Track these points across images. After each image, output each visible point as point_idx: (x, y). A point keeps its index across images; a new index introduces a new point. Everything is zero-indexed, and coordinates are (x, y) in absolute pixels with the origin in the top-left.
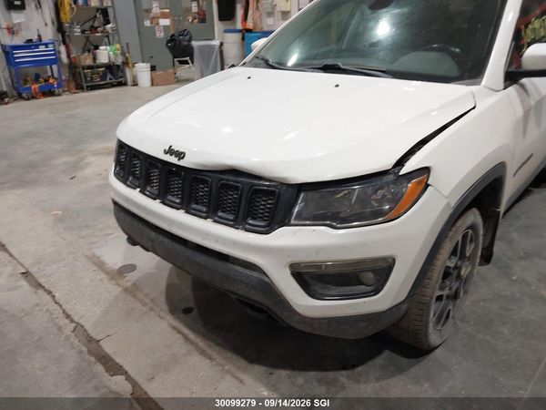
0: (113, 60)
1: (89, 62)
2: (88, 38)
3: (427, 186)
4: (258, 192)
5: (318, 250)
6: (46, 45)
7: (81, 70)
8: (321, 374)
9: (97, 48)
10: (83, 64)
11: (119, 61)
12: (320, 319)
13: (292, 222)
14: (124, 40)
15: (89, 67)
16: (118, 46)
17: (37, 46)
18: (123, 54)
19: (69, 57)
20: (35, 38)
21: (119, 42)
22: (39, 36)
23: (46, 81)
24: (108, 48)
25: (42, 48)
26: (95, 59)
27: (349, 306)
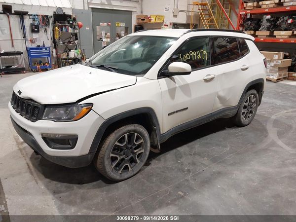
0: (76, 56)
1: (65, 57)
2: (67, 46)
3: (91, 109)
4: (36, 107)
5: (49, 129)
6: (46, 48)
7: (61, 60)
8: (68, 185)
9: (70, 51)
10: (62, 57)
11: (79, 57)
12: (53, 156)
13: (43, 118)
14: (82, 48)
15: (65, 59)
16: (80, 50)
17: (42, 49)
18: (82, 54)
19: (56, 54)
20: (41, 45)
21: (80, 49)
22: (44, 44)
23: (44, 64)
24: (75, 51)
25: (44, 49)
26: (68, 55)
27: (63, 152)
